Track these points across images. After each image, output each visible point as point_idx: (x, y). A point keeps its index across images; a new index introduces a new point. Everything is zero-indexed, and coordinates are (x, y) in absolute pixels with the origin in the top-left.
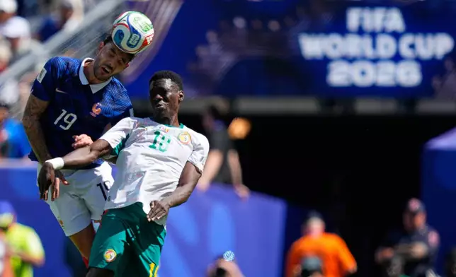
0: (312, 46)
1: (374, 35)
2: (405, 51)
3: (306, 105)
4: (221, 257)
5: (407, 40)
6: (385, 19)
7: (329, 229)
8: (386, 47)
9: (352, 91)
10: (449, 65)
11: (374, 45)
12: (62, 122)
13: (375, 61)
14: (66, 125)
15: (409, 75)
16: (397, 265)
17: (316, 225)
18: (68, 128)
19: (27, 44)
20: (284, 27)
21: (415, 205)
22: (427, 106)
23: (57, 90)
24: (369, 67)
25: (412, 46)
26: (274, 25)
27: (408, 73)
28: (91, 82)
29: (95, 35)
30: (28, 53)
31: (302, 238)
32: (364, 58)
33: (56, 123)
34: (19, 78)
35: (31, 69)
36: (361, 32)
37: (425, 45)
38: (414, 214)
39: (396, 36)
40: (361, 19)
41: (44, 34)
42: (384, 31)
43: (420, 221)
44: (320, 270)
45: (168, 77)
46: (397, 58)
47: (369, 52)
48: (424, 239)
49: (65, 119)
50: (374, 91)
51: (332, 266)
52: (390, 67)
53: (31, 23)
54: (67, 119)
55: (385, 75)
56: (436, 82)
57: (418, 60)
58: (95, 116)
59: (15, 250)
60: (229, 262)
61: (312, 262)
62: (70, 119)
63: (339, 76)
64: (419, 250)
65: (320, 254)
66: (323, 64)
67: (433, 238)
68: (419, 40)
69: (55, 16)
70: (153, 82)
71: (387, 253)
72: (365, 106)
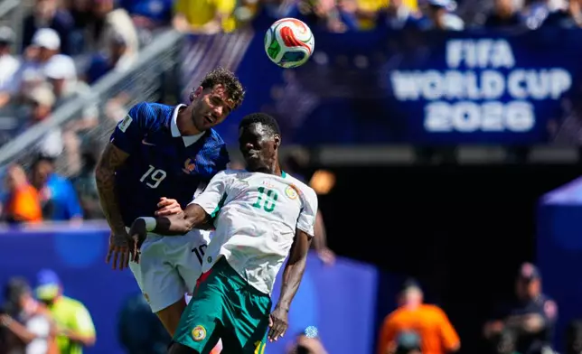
0: (407, 85)
1: (478, 71)
2: (515, 90)
3: (401, 155)
4: (303, 333)
5: (517, 77)
6: (491, 52)
7: (427, 300)
8: (493, 84)
9: (454, 138)
10: (567, 105)
11: (479, 84)
12: (149, 179)
13: (480, 101)
14: (154, 183)
15: (520, 118)
16: (508, 341)
17: (414, 295)
18: (156, 186)
19: (73, 86)
20: (373, 64)
21: (528, 270)
22: (541, 154)
23: (144, 142)
24: (473, 109)
25: (523, 84)
26: (362, 62)
27: (519, 116)
28: (184, 133)
29: (151, 76)
30: (75, 96)
31: (396, 311)
32: (466, 99)
33: (142, 180)
34: (64, 126)
35: (78, 115)
36: (463, 67)
37: (539, 82)
38: (527, 281)
39: (505, 72)
40: (463, 53)
41: (93, 74)
42: (489, 67)
43: (535, 289)
44: (419, 348)
45: (257, 121)
46: (506, 98)
47: (473, 92)
48: (539, 310)
49: (153, 176)
50: (480, 137)
51: (433, 342)
52: (497, 109)
53: (76, 62)
54: (155, 176)
55: (491, 118)
56: (552, 126)
57: (530, 99)
58: (188, 172)
59: (60, 328)
60: (311, 339)
61: (410, 338)
62: (159, 176)
63: (438, 119)
64: (534, 322)
65: (418, 328)
66: (419, 106)
67: (551, 309)
68: (531, 77)
69: (105, 53)
70: (242, 128)
71: (497, 327)
72: (468, 155)
